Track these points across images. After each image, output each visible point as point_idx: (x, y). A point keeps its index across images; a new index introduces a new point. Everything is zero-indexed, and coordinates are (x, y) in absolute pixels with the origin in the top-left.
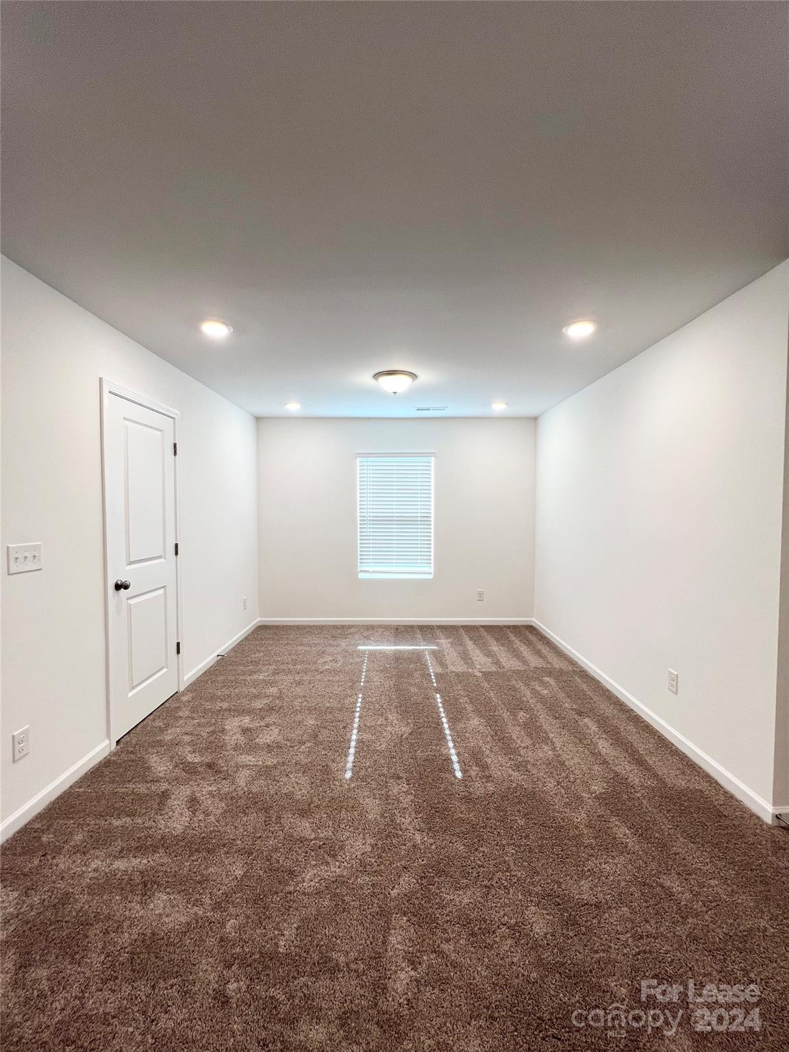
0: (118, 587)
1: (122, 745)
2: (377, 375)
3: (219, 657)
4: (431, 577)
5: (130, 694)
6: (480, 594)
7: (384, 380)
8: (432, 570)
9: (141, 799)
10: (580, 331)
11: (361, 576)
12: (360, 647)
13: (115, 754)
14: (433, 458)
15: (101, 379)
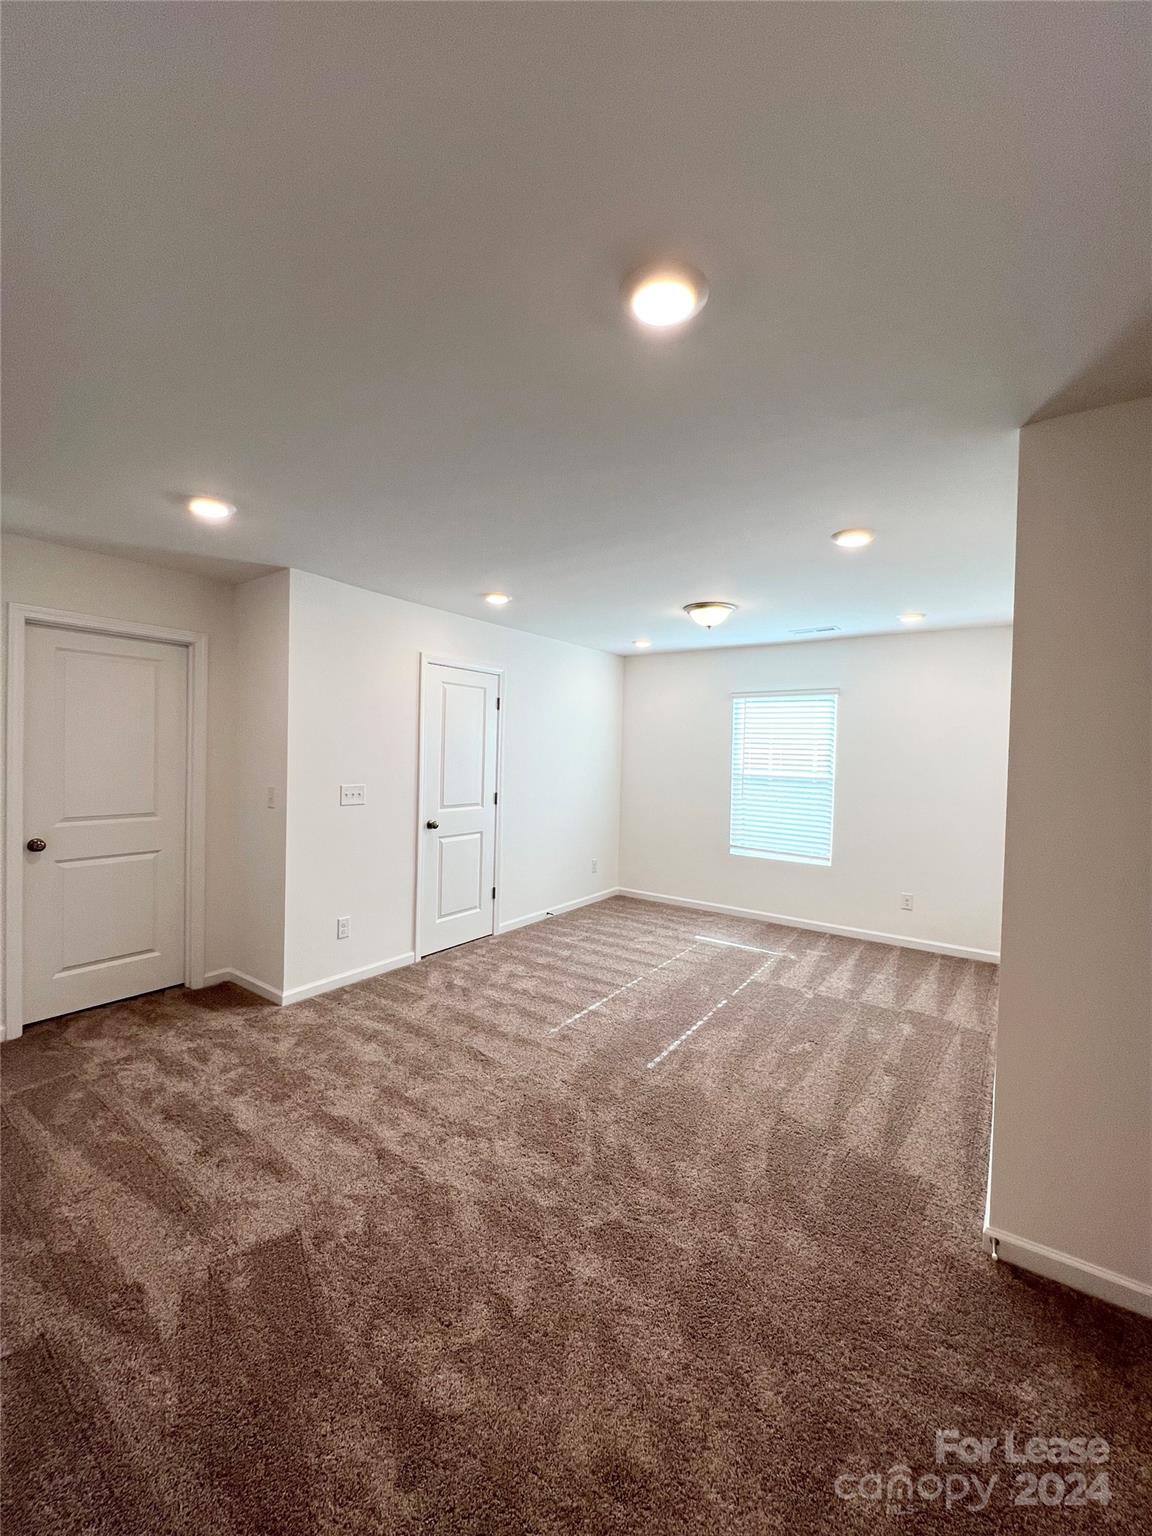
0: (430, 826)
1: (424, 960)
2: (688, 607)
3: (549, 916)
4: (829, 864)
5: (438, 921)
6: (907, 900)
7: (696, 613)
8: (830, 855)
9: (406, 994)
10: (854, 541)
11: (732, 851)
12: (697, 937)
13: (417, 964)
14: (836, 696)
15: (421, 654)
